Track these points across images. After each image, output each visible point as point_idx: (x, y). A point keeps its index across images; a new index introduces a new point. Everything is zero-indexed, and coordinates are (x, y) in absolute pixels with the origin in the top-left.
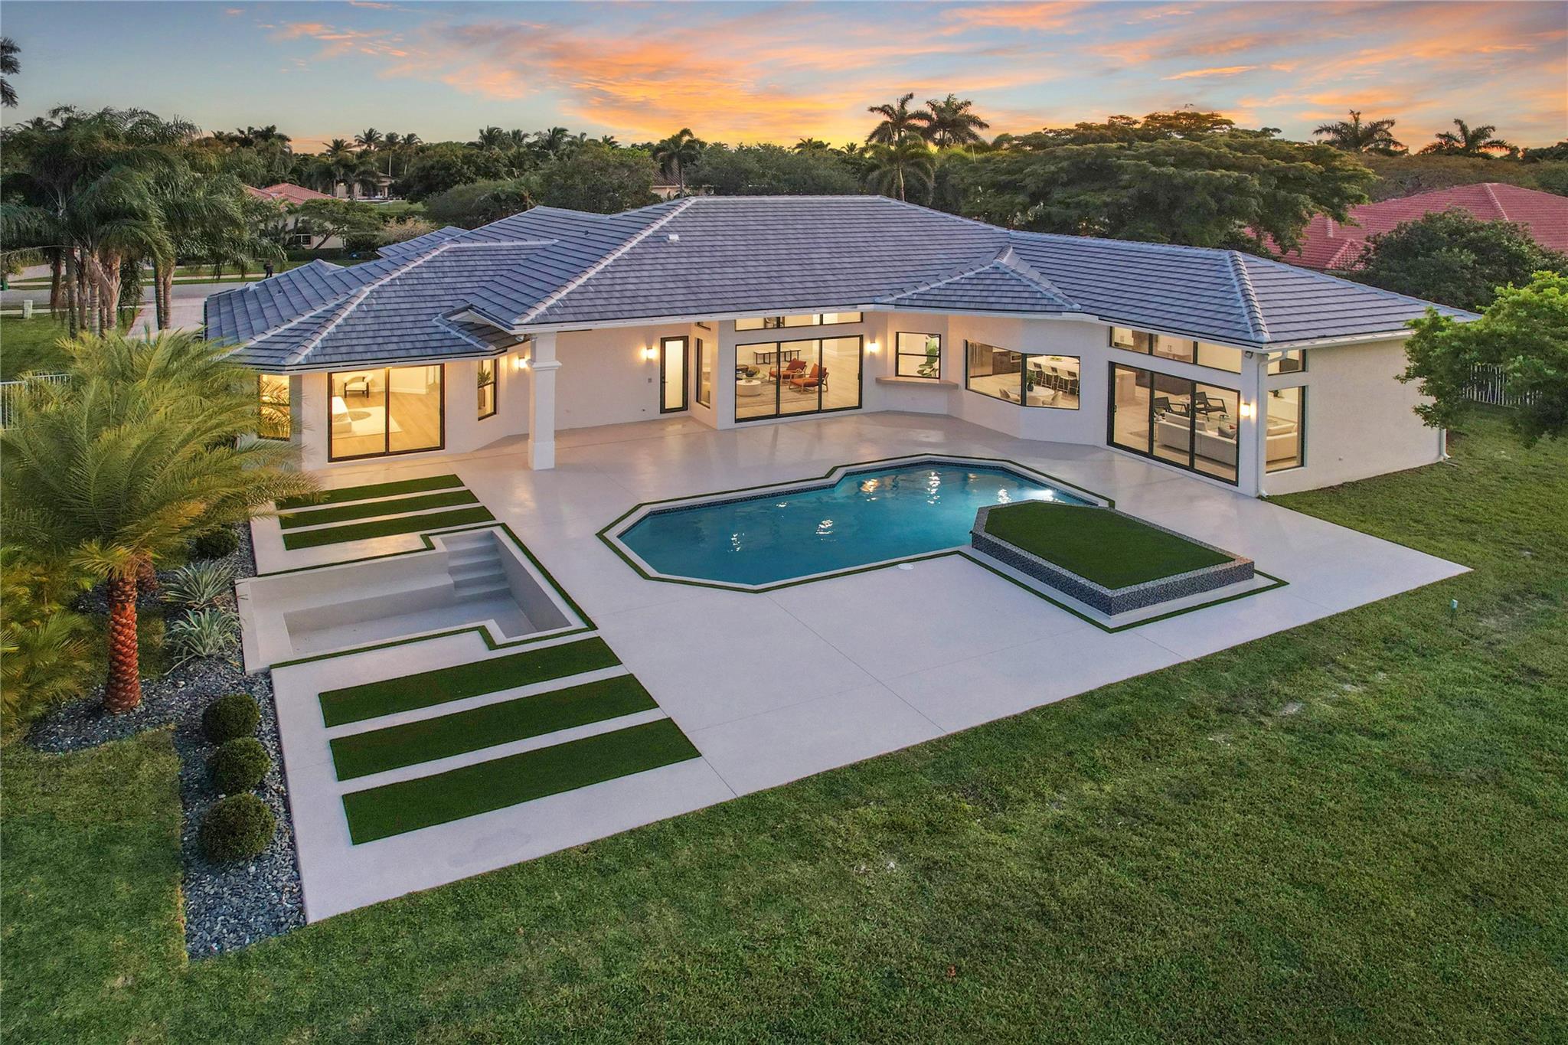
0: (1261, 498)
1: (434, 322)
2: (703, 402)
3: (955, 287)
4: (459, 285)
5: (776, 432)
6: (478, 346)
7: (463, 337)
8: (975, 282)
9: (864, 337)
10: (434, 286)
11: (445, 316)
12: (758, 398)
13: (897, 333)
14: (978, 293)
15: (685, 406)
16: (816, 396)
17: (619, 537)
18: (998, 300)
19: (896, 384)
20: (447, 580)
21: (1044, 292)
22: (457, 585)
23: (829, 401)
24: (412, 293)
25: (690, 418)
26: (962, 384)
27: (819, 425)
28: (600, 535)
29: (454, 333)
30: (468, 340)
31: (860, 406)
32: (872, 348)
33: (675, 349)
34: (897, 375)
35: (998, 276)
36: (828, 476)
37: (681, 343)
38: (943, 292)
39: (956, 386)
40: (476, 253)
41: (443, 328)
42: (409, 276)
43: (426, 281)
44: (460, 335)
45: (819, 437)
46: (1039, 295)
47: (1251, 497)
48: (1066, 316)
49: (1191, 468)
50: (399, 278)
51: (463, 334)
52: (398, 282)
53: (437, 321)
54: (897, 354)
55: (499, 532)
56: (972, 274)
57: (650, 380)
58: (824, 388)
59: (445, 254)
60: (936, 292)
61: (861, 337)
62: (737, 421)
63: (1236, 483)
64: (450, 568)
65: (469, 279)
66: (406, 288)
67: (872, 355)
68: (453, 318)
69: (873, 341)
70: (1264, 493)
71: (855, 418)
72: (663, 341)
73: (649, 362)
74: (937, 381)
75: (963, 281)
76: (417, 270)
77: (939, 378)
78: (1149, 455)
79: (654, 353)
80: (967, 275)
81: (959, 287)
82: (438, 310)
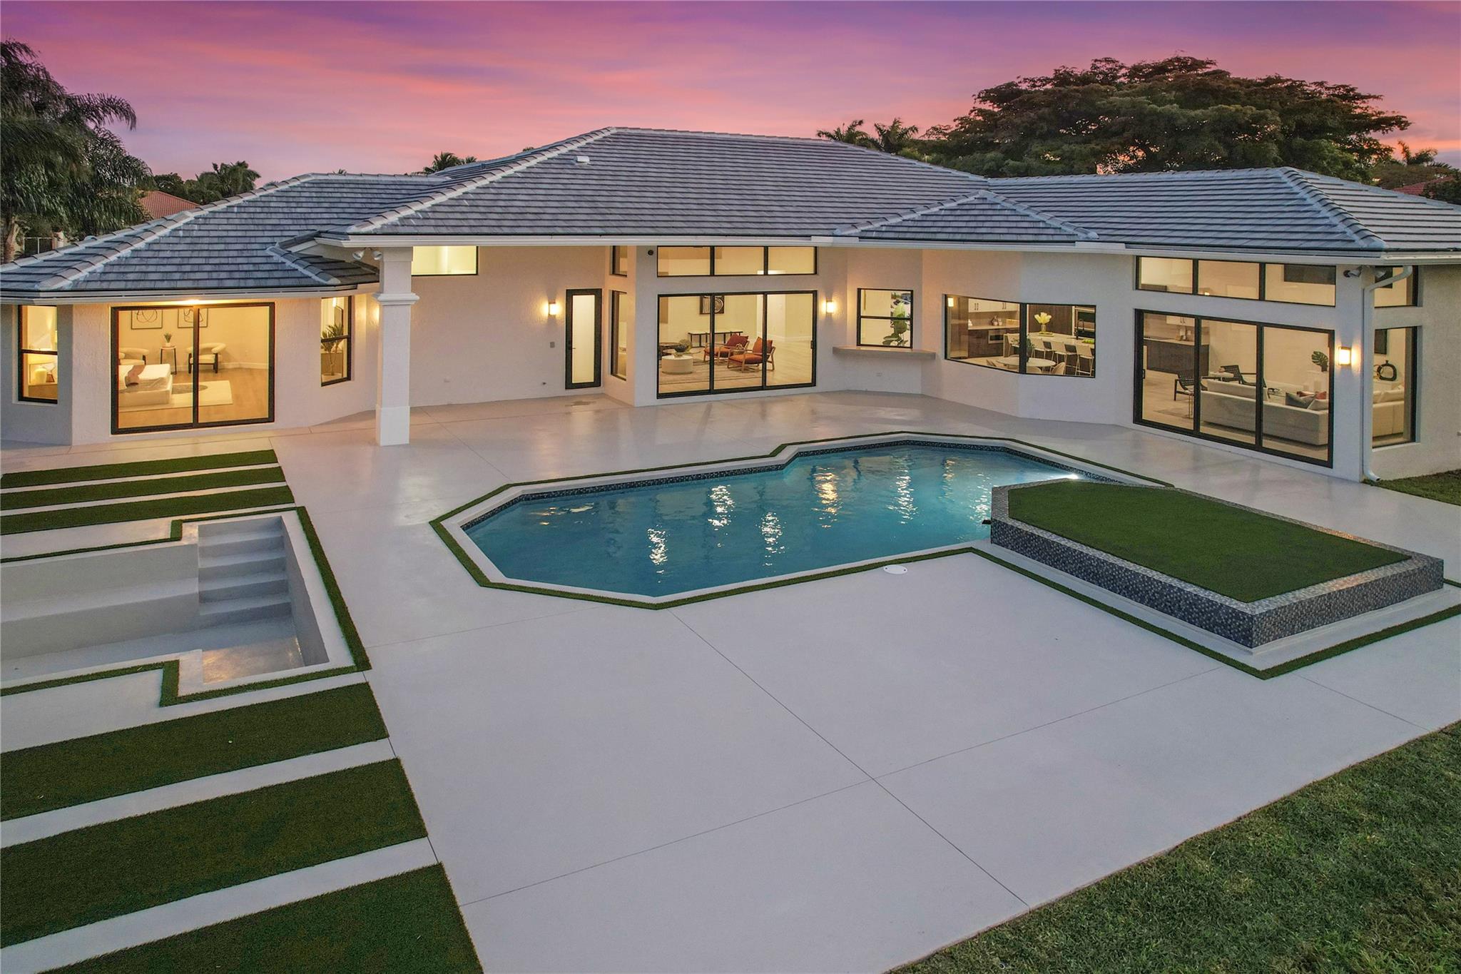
0: (1368, 482)
1: (268, 252)
2: (619, 375)
3: (934, 218)
4: (313, 216)
5: (709, 408)
6: (317, 279)
7: (300, 269)
8: (958, 212)
9: (819, 294)
10: (281, 216)
11: (284, 246)
12: (690, 376)
13: (859, 290)
14: (964, 224)
15: (597, 382)
16: (760, 374)
17: (467, 527)
18: (989, 230)
19: (858, 353)
20: (193, 588)
21: (1048, 222)
22: (204, 598)
23: (773, 379)
24: (250, 221)
25: (603, 395)
26: (941, 353)
27: (763, 403)
28: (436, 525)
29: (289, 264)
30: (307, 273)
31: (813, 384)
32: (829, 307)
33: (583, 305)
34: (859, 344)
35: (986, 207)
36: (773, 454)
37: (591, 298)
38: (919, 224)
39: (933, 356)
40: (346, 186)
41: (277, 258)
42: (251, 204)
43: (272, 210)
44: (296, 266)
45: (764, 415)
46: (1041, 225)
47: (1354, 482)
48: (1081, 247)
49: (1258, 447)
50: (239, 206)
51: (300, 264)
52: (235, 209)
53: (270, 250)
54: (859, 317)
55: (291, 521)
56: (953, 205)
57: (552, 345)
58: (769, 366)
59: (306, 185)
60: (910, 224)
61: (815, 293)
62: (660, 396)
63: (1329, 464)
64: (200, 571)
65: (329, 210)
66: (245, 216)
67: (829, 316)
68: (294, 249)
69: (829, 300)
70: (1373, 475)
71: (807, 396)
72: (570, 294)
73: (552, 318)
74: (909, 350)
75: (943, 212)
76: (263, 199)
77: (911, 347)
78: (1195, 433)
79: (558, 309)
80: (947, 206)
81: (940, 218)
82: (276, 240)
